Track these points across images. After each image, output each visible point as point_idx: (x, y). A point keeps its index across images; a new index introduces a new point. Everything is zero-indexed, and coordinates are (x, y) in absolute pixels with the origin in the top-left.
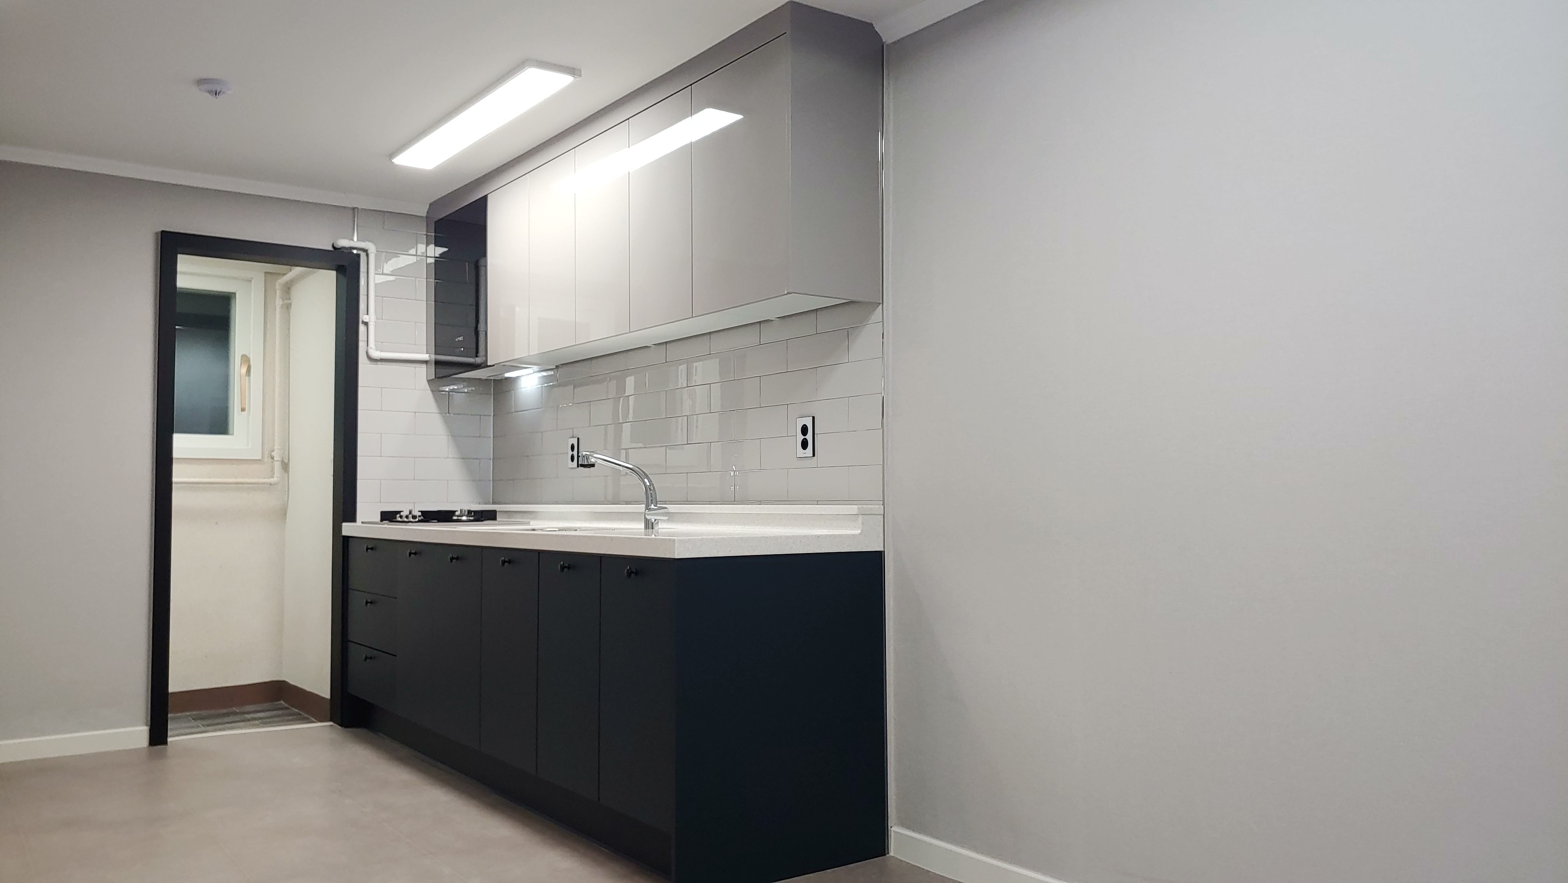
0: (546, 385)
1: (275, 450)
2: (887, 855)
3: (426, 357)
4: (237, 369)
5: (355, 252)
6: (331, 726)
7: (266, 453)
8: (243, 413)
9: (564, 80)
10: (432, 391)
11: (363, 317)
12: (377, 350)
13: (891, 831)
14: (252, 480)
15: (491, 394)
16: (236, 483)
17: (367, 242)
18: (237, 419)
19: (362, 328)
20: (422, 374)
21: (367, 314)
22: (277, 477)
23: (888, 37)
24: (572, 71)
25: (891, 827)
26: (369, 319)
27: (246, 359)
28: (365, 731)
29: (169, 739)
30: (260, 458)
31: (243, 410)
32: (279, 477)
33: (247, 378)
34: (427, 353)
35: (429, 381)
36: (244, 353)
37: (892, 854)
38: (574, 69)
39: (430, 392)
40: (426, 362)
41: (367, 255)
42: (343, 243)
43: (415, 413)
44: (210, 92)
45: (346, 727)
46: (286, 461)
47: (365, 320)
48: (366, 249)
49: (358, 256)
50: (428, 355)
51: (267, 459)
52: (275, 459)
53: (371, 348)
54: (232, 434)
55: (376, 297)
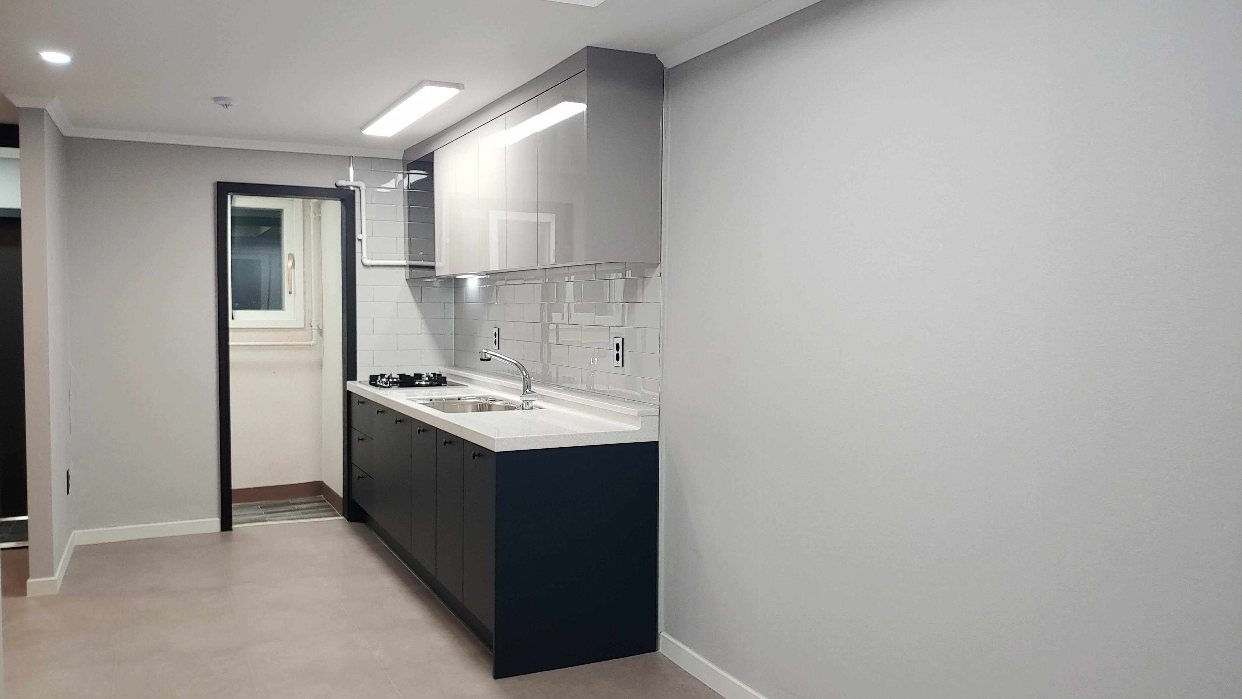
0: (482, 286)
1: (313, 322)
2: (657, 651)
3: (404, 262)
4: (287, 264)
5: (352, 188)
6: (343, 519)
7: (307, 323)
8: (291, 295)
9: (455, 91)
10: (409, 287)
11: (358, 236)
12: (368, 259)
13: (660, 635)
14: (297, 343)
15: (452, 287)
16: (286, 345)
17: (359, 181)
18: (287, 299)
19: (358, 243)
20: (403, 274)
21: (361, 234)
22: (314, 340)
23: (668, 65)
24: (457, 86)
25: (660, 632)
26: (362, 237)
27: (291, 256)
28: (362, 524)
29: (234, 526)
30: (302, 326)
31: (290, 293)
32: (316, 341)
33: (293, 270)
34: (405, 260)
35: (406, 280)
36: (291, 252)
37: (660, 651)
38: (459, 84)
39: (408, 288)
40: (405, 266)
41: (360, 190)
42: (342, 183)
43: (397, 302)
44: (223, 105)
45: (351, 521)
46: (322, 329)
47: (359, 238)
48: (359, 186)
49: (354, 191)
50: (405, 261)
51: (308, 327)
52: (313, 328)
53: (364, 258)
54: (284, 310)
55: (368, 221)
